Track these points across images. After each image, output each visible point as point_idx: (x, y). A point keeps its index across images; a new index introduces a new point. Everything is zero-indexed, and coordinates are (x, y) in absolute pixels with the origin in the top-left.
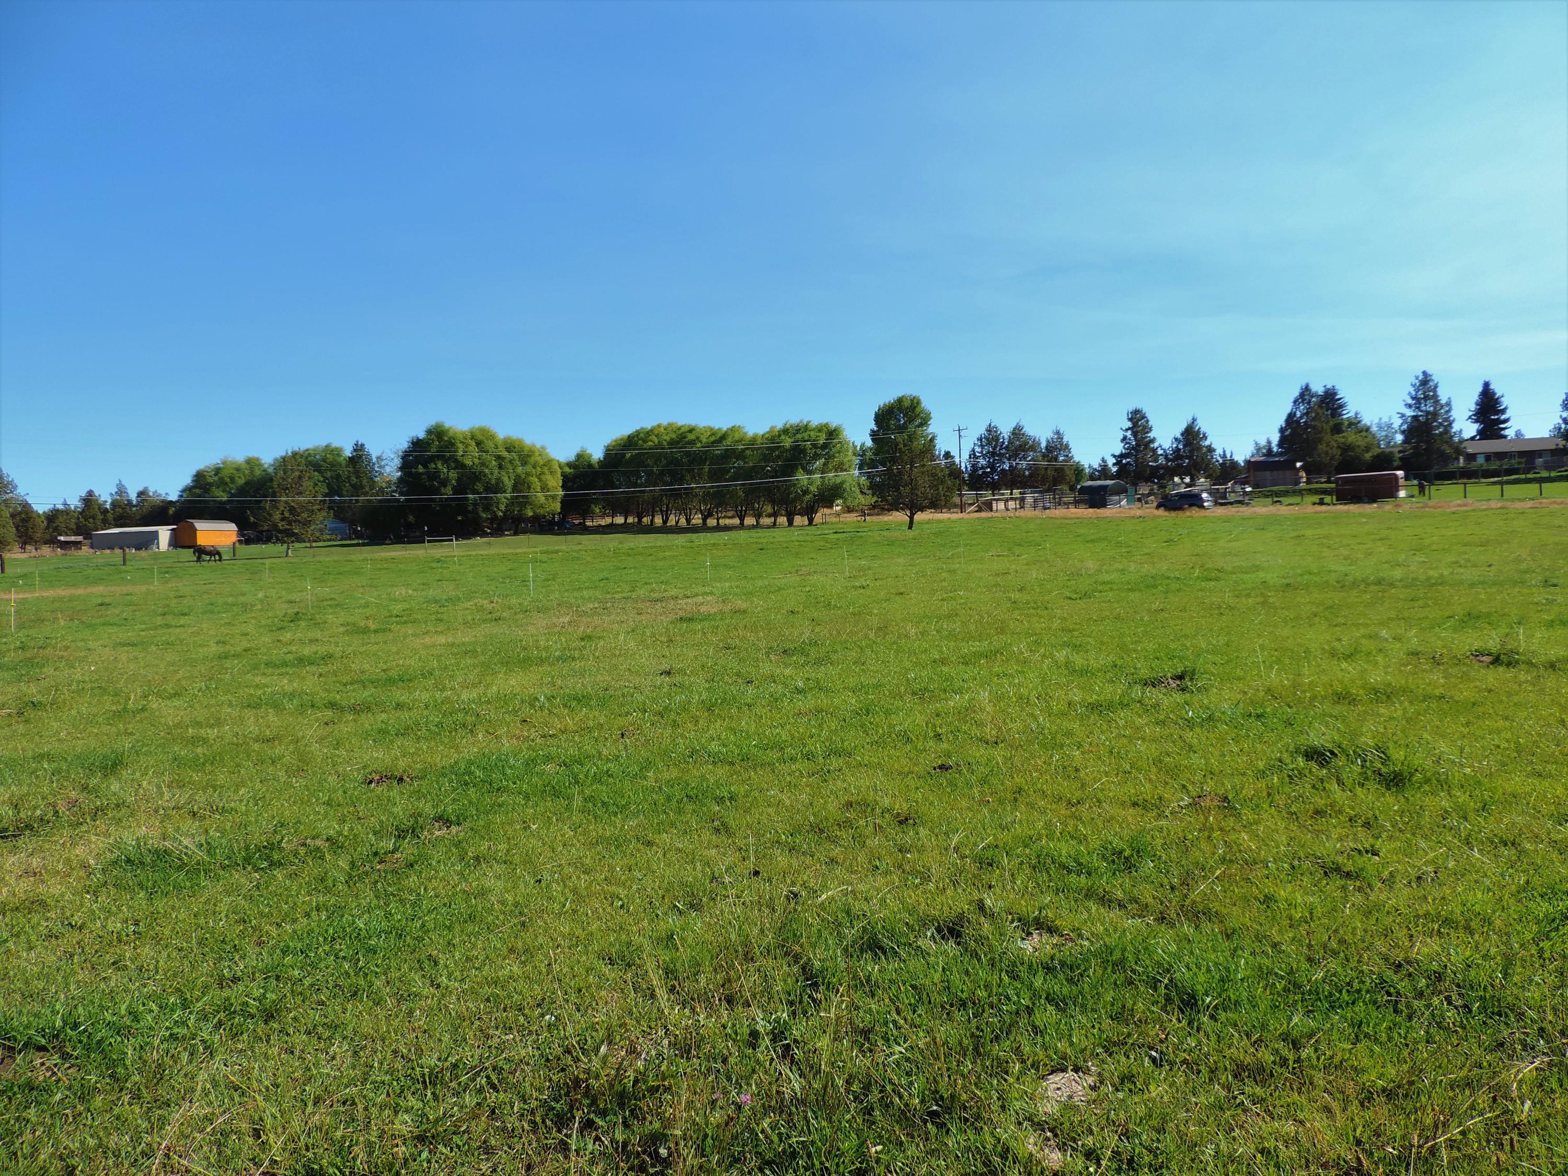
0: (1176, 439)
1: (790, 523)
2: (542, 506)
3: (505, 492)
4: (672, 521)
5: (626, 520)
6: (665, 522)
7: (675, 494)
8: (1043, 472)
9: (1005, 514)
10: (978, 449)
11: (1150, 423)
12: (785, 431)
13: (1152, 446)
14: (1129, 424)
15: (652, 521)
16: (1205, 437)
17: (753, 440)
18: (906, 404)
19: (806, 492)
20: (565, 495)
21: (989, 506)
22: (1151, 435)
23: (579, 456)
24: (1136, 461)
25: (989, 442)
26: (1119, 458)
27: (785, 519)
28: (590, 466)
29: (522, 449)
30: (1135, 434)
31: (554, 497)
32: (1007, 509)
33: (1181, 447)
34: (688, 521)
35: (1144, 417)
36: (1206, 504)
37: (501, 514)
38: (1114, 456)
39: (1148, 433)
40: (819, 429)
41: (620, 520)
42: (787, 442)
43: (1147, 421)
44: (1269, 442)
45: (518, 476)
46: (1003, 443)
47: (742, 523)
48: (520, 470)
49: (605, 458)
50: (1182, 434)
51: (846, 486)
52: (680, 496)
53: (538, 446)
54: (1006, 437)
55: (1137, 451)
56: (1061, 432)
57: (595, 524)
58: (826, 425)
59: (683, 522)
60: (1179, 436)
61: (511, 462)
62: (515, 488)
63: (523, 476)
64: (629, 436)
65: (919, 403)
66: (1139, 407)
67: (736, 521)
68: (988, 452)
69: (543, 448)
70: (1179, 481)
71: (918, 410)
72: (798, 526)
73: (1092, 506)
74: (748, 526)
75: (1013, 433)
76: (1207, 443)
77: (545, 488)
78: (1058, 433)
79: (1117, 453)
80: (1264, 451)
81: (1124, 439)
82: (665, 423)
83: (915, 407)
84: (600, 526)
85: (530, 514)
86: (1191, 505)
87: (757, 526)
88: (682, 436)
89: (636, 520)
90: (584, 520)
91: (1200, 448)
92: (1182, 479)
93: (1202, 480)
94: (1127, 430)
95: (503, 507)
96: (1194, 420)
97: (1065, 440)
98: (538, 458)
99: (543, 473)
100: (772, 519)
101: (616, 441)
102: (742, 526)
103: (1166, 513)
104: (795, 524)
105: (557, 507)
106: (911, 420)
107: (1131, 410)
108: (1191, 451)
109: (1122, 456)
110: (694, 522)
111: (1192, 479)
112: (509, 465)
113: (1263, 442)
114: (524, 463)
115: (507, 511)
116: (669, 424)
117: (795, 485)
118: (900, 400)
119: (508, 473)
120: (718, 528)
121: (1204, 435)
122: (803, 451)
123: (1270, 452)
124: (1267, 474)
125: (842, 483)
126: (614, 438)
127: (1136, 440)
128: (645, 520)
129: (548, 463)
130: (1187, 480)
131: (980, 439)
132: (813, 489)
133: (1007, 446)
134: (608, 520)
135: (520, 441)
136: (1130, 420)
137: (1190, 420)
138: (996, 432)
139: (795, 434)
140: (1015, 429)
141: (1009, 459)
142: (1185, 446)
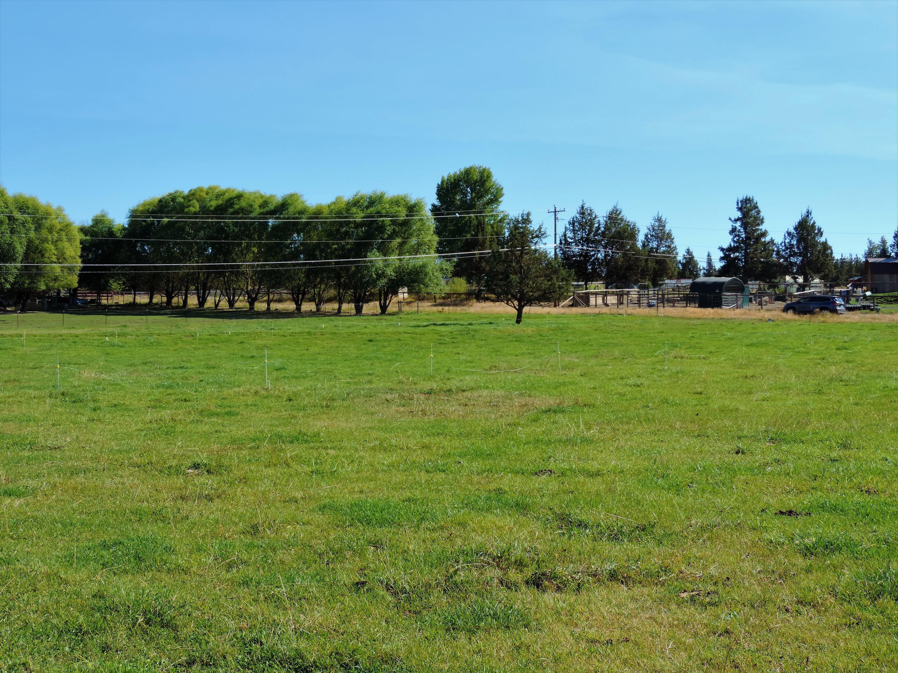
0: (789, 234)
1: (359, 310)
2: (56, 279)
3: (14, 260)
4: (210, 302)
5: (151, 298)
6: (202, 302)
7: (220, 272)
8: (643, 264)
9: (605, 310)
10: (569, 234)
11: (762, 214)
12: (356, 203)
13: (763, 240)
14: (739, 214)
15: (185, 302)
16: (820, 233)
17: (317, 213)
18: (476, 176)
19: (380, 276)
20: (83, 269)
21: (585, 300)
22: (763, 227)
23: (97, 221)
24: (746, 255)
25: (582, 226)
26: (727, 252)
27: (353, 305)
28: (111, 233)
29: (36, 210)
30: (745, 225)
31: (71, 269)
32: (606, 305)
33: (794, 242)
34: (231, 303)
35: (756, 207)
36: (838, 308)
37: (8, 286)
38: (722, 249)
39: (758, 225)
40: (396, 202)
41: (143, 299)
42: (359, 216)
43: (759, 212)
44: (884, 242)
45: (30, 242)
46: (598, 228)
47: (298, 308)
48: (32, 234)
49: (130, 225)
50: (796, 229)
51: (429, 269)
52: (223, 274)
53: (55, 207)
54: (602, 222)
55: (748, 246)
56: (663, 219)
57: (110, 302)
58: (404, 199)
59: (224, 305)
60: (792, 230)
61: (23, 224)
62: (26, 257)
63: (37, 242)
64: (160, 201)
65: (489, 176)
66: (750, 195)
67: (291, 306)
68: (582, 238)
69: (60, 209)
70: (792, 281)
71: (488, 184)
72: (367, 315)
73: (702, 305)
74: (306, 312)
75: (610, 218)
76: (822, 239)
77: (61, 258)
78: (659, 220)
79: (725, 246)
80: (878, 251)
81: (733, 231)
82: (206, 186)
83: (485, 181)
84: (117, 305)
85: (43, 287)
86: (822, 309)
87: (318, 313)
88: (230, 202)
89: (165, 299)
90: (99, 296)
91: (815, 244)
92: (795, 278)
93: (817, 281)
94: (736, 220)
95: (11, 279)
96: (809, 213)
97: (667, 229)
98: (56, 222)
99: (60, 240)
100: (336, 306)
101: (144, 205)
102: (298, 313)
103: (796, 317)
104: (364, 312)
105: (74, 280)
106: (480, 196)
107: (741, 198)
108: (805, 248)
109: (731, 249)
110: (237, 305)
111: (806, 280)
112: (23, 230)
113: (877, 241)
114: (38, 227)
115: (15, 283)
116: (210, 188)
117: (367, 268)
118: (468, 172)
119: (20, 238)
120: (269, 314)
121: (819, 230)
122: (381, 228)
123: (884, 253)
124: (886, 278)
125: (424, 266)
126: (142, 201)
127: (746, 232)
128: (175, 300)
129: (67, 227)
130: (801, 280)
131: (572, 223)
132: (390, 272)
133: (603, 232)
134: (128, 299)
135: (34, 200)
136: (740, 209)
137: (804, 212)
138: (590, 215)
139: (367, 207)
140: (611, 213)
141: (605, 247)
142: (799, 242)
